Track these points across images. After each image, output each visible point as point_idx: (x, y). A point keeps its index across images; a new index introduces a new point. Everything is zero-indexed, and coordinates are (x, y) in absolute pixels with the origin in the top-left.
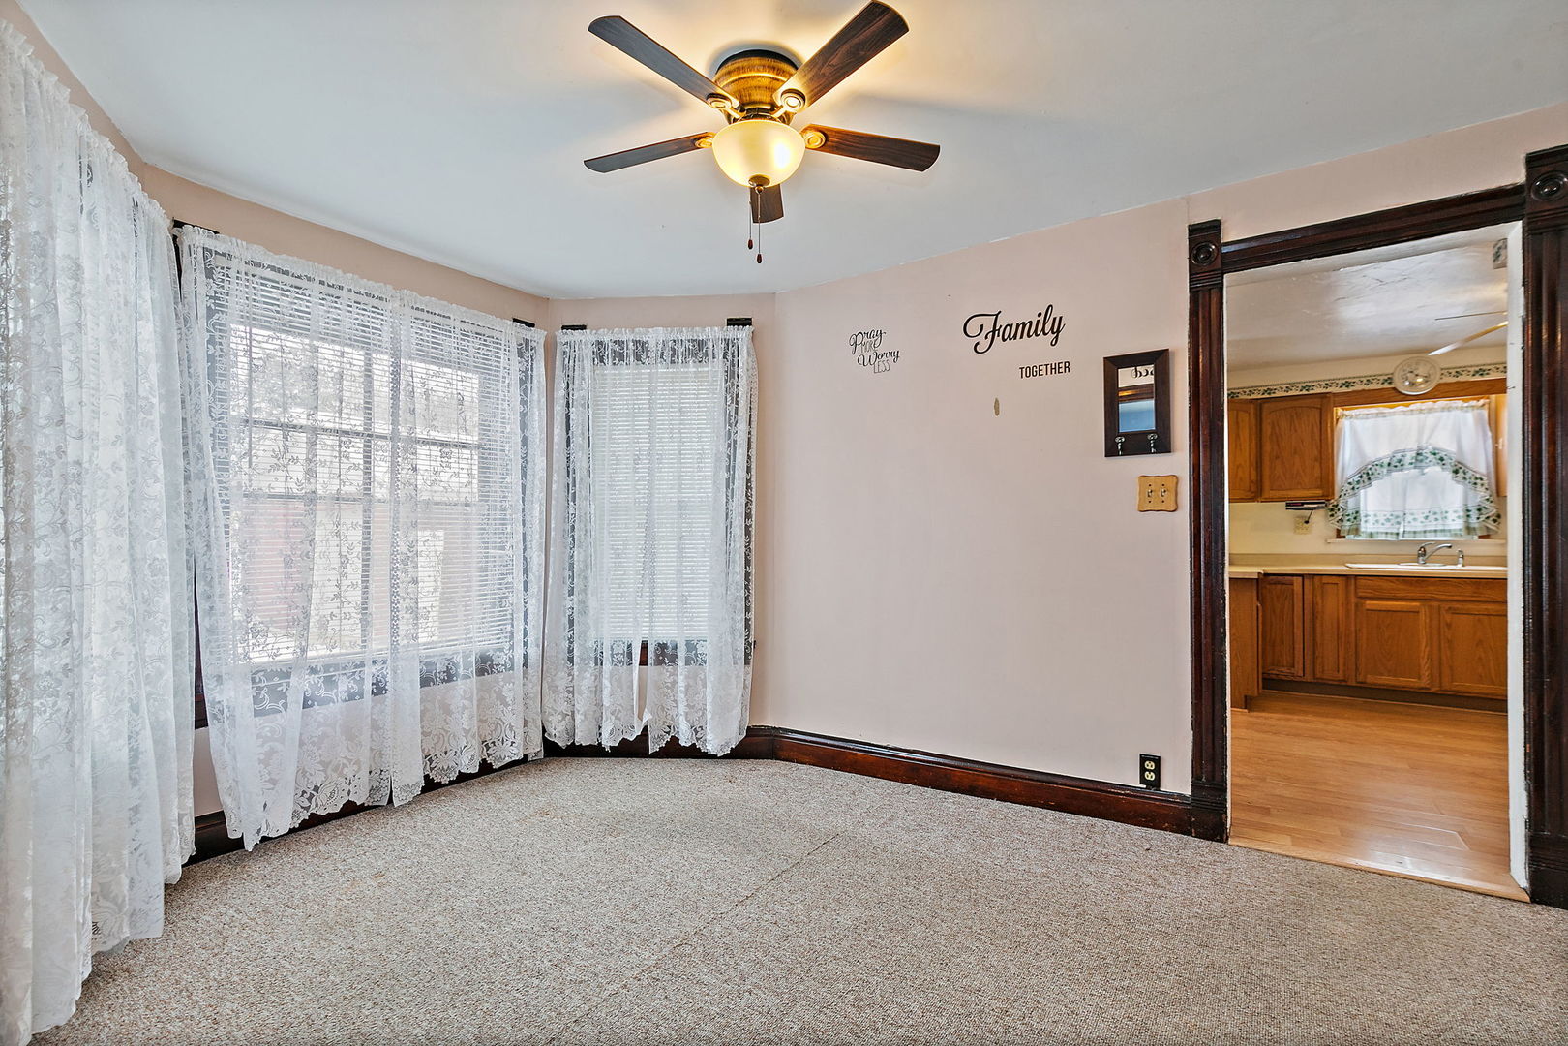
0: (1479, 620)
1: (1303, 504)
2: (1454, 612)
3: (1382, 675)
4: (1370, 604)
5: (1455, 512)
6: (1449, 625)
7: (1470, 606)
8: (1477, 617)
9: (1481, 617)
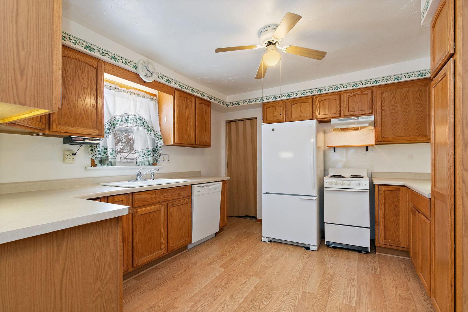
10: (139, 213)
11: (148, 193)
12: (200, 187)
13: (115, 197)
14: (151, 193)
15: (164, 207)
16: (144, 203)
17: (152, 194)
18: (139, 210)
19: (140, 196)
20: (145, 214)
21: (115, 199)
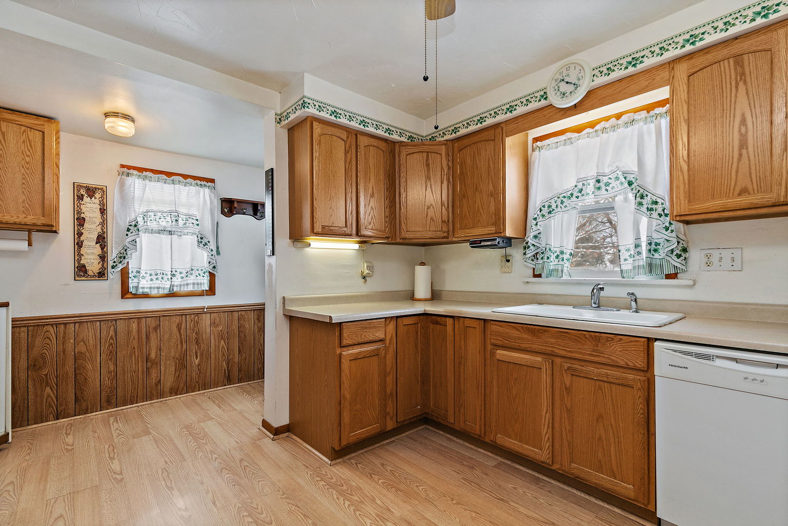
0: (600, 388)
1: (481, 241)
2: (574, 373)
3: (510, 437)
4: (501, 353)
5: (628, 250)
6: (568, 390)
7: (590, 368)
8: (598, 383)
9: (602, 383)
10: (498, 357)
11: (514, 327)
12: (675, 351)
13: (466, 319)
14: (519, 329)
15: (547, 364)
16: (506, 342)
17: (522, 330)
18: (498, 351)
19: (499, 327)
20: (511, 362)
21: (466, 322)
